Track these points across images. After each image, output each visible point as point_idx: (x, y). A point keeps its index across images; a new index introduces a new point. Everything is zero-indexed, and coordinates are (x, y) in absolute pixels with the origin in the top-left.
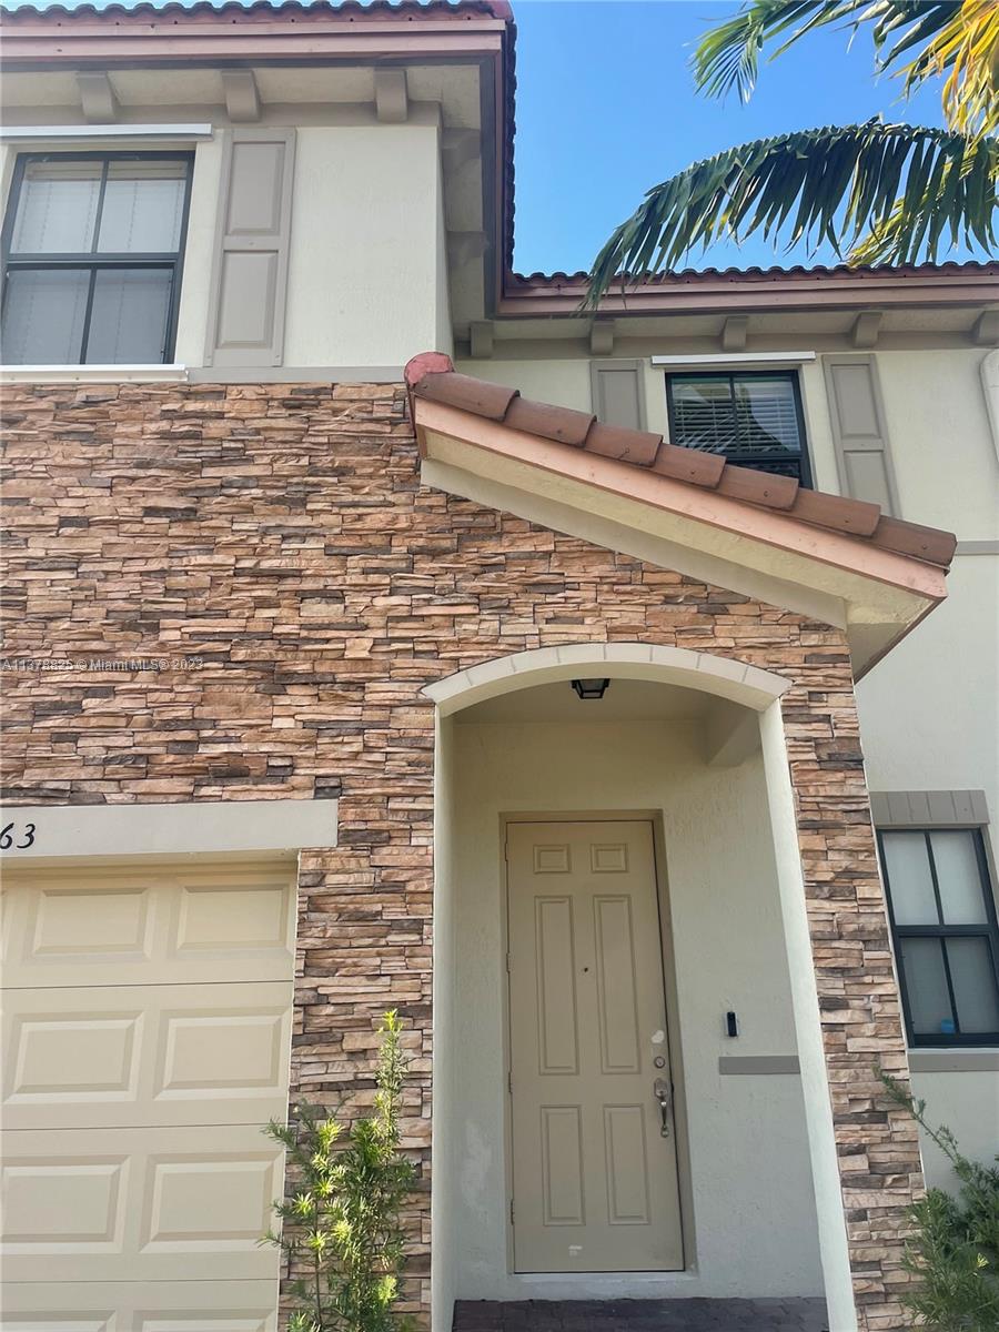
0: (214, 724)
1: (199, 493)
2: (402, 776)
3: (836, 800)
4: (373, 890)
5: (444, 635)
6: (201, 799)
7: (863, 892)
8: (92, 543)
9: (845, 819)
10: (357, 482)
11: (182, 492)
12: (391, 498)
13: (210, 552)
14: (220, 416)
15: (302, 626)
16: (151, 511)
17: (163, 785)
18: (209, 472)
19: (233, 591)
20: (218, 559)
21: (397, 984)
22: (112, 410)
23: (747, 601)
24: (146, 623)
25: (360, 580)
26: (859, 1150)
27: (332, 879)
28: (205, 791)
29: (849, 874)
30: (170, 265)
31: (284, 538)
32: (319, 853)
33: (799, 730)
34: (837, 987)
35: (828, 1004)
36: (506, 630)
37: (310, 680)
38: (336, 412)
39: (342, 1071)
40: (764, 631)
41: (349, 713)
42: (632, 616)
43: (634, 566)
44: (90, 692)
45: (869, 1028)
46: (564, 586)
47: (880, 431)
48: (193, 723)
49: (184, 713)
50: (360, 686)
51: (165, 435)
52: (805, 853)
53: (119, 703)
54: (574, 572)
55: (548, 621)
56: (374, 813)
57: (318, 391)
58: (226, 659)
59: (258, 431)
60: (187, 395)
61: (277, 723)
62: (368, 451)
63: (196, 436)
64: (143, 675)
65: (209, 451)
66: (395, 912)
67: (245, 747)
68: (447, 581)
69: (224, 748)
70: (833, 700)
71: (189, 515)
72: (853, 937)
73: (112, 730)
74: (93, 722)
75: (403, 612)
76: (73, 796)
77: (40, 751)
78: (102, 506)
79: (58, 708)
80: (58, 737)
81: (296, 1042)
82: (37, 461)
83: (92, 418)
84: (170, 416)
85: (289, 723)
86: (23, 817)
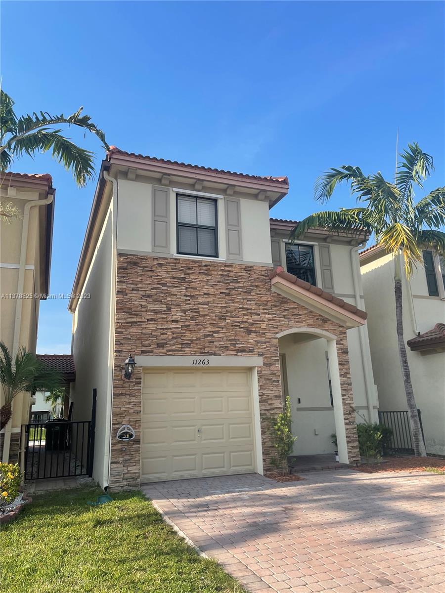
1: (230, 289)
2: (273, 353)
3: (344, 360)
4: (270, 374)
5: (278, 324)
6: (238, 356)
7: (348, 376)
8: (211, 299)
9: (345, 363)
10: (260, 289)
11: (227, 289)
12: (267, 293)
13: (233, 303)
14: (233, 272)
15: (253, 320)
16: (221, 293)
17: (231, 352)
18: (231, 284)
19: (239, 312)
20: (236, 305)
21: (276, 392)
22: (211, 268)
23: (330, 320)
24: (223, 318)
25: (262, 311)
26: (347, 419)
27: (263, 372)
28: (239, 354)
29: (346, 373)
30: (214, 230)
31: (248, 300)
32: (260, 367)
33: (338, 346)
34: (344, 393)
35: (343, 395)
36: (290, 323)
37: (255, 332)
38: (255, 273)
39: (268, 407)
40: (333, 326)
42: (311, 322)
43: (311, 312)
44: (215, 332)
45: (349, 399)
46: (299, 315)
47: (330, 265)
48: (235, 340)
49: (233, 338)
50: (264, 334)
51: (222, 275)
52: (340, 369)
53: (221, 335)
54: (301, 312)
55: (297, 322)
56: (269, 360)
57: (251, 267)
58: (239, 326)
59: (240, 276)
60: (225, 266)
61: (250, 341)
62: (262, 282)
63: (228, 276)
64: (224, 329)
65: (231, 279)
66: (274, 379)
67: (245, 345)
68: (278, 312)
69: (241, 345)
70: (344, 340)
71: (228, 294)
72: (347, 384)
73: (220, 341)
74: (217, 339)
75: (271, 319)
76: (215, 354)
77: (207, 344)
78: (211, 291)
79: (209, 336)
80: (210, 342)
81: (260, 402)
82: (197, 279)
83: (207, 270)
84: (222, 270)
85: (252, 341)
86: (206, 358)
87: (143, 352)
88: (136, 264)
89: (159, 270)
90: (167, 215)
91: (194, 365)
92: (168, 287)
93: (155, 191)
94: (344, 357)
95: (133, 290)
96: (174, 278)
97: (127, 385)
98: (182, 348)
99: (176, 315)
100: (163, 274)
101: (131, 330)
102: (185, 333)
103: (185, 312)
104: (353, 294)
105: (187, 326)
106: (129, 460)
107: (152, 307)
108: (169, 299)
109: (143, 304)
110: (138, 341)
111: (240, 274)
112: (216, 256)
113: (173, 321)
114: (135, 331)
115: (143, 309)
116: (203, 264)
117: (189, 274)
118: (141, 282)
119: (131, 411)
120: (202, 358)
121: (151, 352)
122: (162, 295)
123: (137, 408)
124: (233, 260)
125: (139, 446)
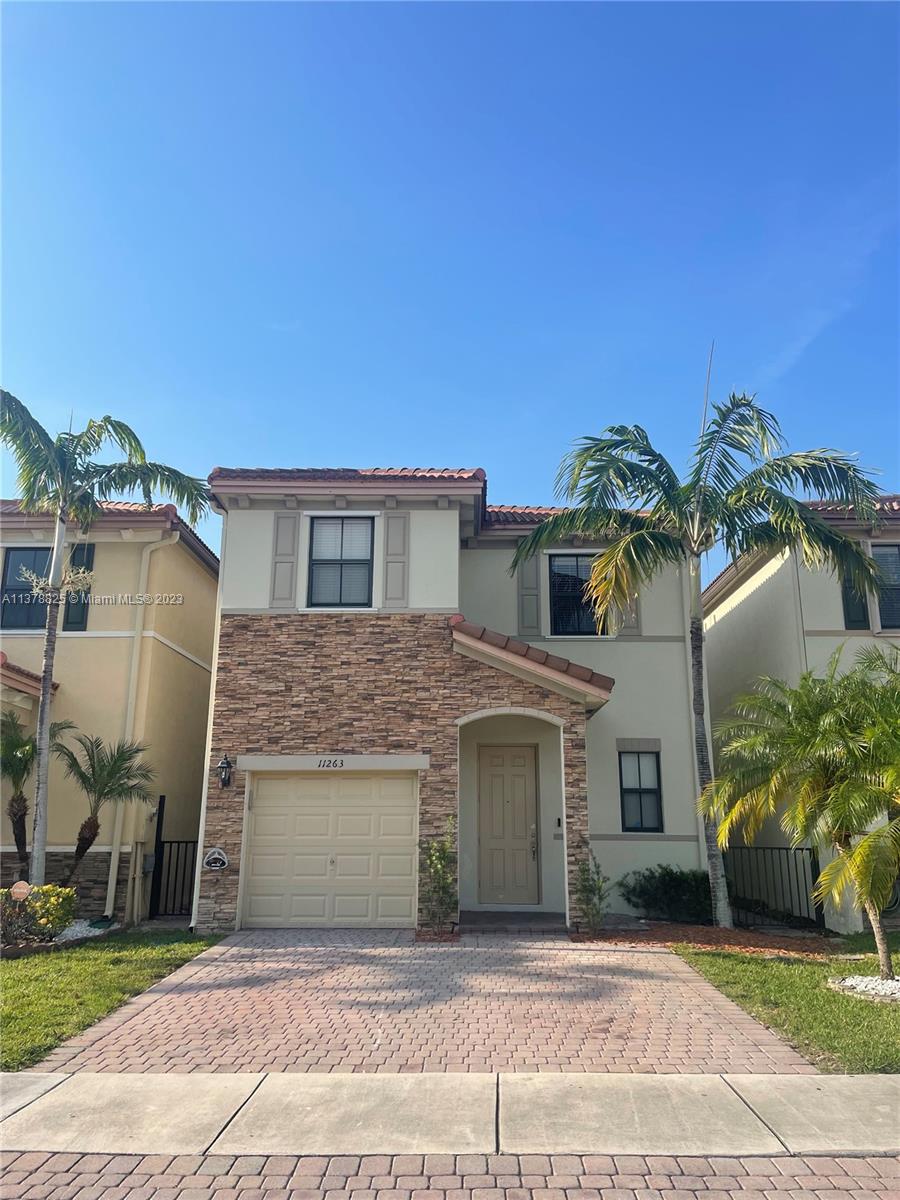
0: (392, 730)
1: (384, 654)
2: (449, 748)
3: (575, 758)
4: (441, 782)
5: (461, 703)
6: (392, 753)
7: (581, 785)
8: (351, 671)
10: (433, 650)
11: (378, 653)
12: (445, 656)
13: (387, 674)
14: (389, 626)
15: (417, 699)
16: (369, 660)
17: (378, 749)
18: (386, 646)
19: (396, 687)
20: (391, 676)
21: (447, 808)
22: (355, 624)
23: (554, 693)
24: (369, 698)
25: (435, 684)
26: (573, 855)
27: (429, 778)
28: (391, 751)
29: (578, 780)
30: (368, 564)
31: (411, 669)
32: (424, 771)
33: (567, 736)
34: (571, 812)
36: (480, 702)
37: (420, 717)
38: (426, 625)
39: (433, 832)
40: (559, 704)
41: (433, 728)
42: (518, 698)
43: (521, 681)
44: (355, 720)
45: (579, 823)
46: (498, 687)
48: (387, 730)
49: (383, 727)
50: (435, 719)
51: (372, 633)
52: (566, 774)
53: (364, 723)
54: (501, 682)
55: (493, 699)
56: (440, 759)
57: (420, 617)
58: (394, 709)
59: (401, 632)
60: (378, 618)
61: (411, 731)
62: (437, 639)
63: (382, 633)
64: (370, 714)
65: (386, 638)
66: (446, 788)
67: (402, 738)
68: (462, 685)
69: (395, 738)
70: (579, 727)
71: (381, 661)
72: (577, 798)
73: (362, 732)
74: (358, 729)
75: (449, 695)
76: (353, 752)
77: (342, 738)
78: (354, 658)
79: (346, 725)
80: (347, 734)
81: (420, 823)
82: (332, 642)
83: (348, 627)
84: (373, 626)
85: (414, 731)
86: (339, 758)
87: (249, 750)
88: (245, 627)
89: (278, 632)
90: (294, 552)
91: (321, 768)
92: (289, 656)
93: (278, 519)
94: (575, 753)
95: (240, 664)
96: (298, 643)
97: (225, 796)
98: (304, 743)
99: (297, 696)
100: (282, 638)
101: (234, 721)
102: (309, 722)
103: (311, 691)
104: (681, 634)
105: (313, 712)
106: (223, 895)
107: (264, 687)
108: (289, 674)
109: (252, 683)
110: (242, 736)
111: (402, 629)
112: (369, 604)
113: (293, 706)
114: (239, 721)
115: (252, 691)
116: (344, 618)
117: (321, 635)
118: (251, 653)
119: (229, 831)
120: (333, 758)
121: (260, 750)
122: (279, 668)
123: (236, 827)
124: (395, 608)
125: (236, 877)
